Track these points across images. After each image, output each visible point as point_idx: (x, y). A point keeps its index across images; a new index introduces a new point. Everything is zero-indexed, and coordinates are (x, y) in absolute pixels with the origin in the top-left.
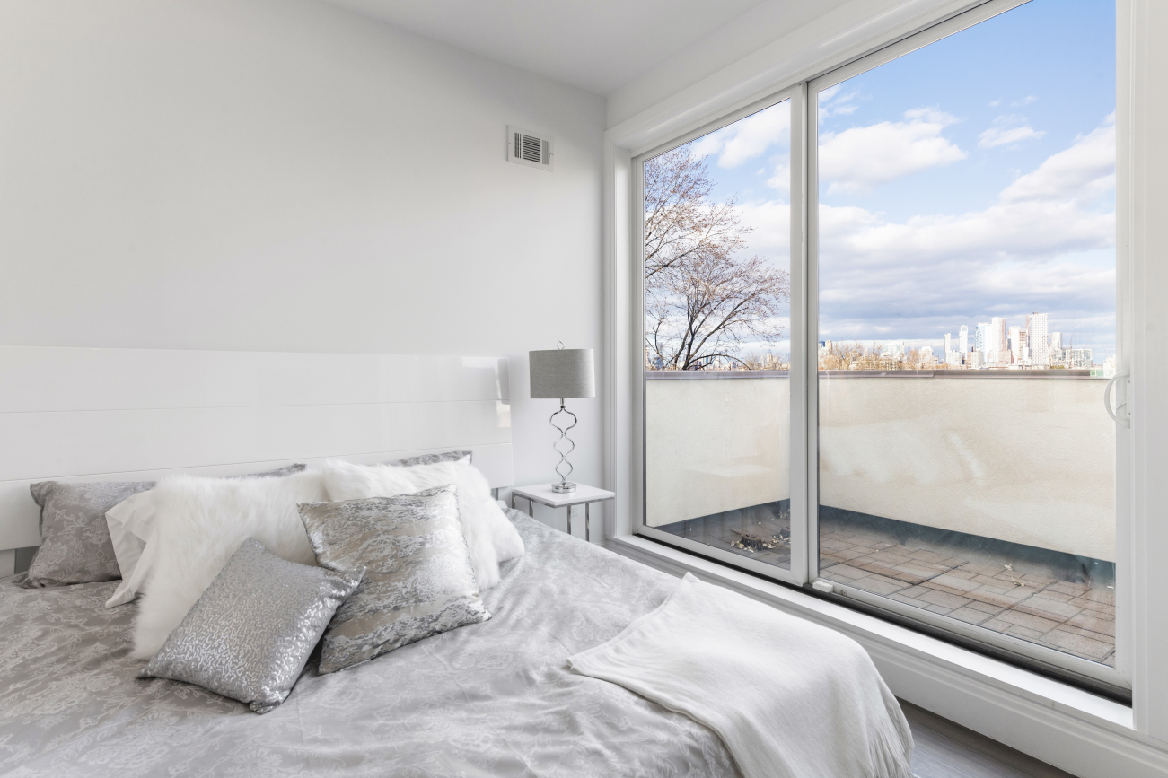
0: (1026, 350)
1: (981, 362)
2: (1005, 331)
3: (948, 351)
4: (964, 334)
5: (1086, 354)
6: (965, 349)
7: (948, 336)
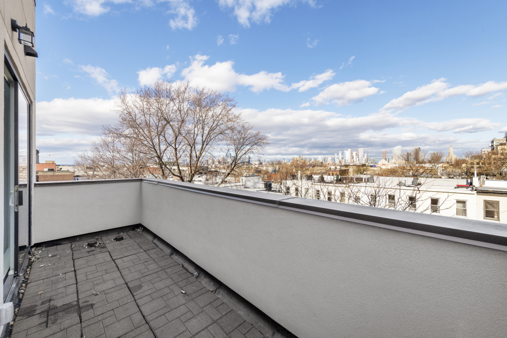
0: (357, 159)
1: (345, 162)
2: (352, 153)
3: (336, 159)
4: (340, 154)
5: (374, 160)
6: (340, 158)
7: (336, 154)
